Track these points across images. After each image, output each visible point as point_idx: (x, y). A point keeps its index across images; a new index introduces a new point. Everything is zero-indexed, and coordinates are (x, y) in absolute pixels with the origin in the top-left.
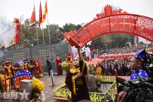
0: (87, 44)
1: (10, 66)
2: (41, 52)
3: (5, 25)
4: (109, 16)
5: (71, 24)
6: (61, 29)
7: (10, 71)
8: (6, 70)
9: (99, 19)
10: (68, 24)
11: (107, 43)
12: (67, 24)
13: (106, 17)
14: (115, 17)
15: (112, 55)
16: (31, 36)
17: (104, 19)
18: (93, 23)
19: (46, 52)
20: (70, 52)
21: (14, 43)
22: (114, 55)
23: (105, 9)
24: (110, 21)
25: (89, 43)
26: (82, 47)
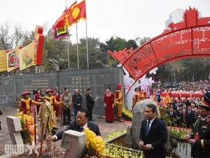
0: (150, 73)
1: (29, 99)
2: (75, 81)
3: (21, 36)
4: (191, 28)
5: (119, 39)
6: (102, 45)
7: (28, 106)
8: (24, 104)
9: (173, 32)
10: (115, 38)
11: (176, 71)
12: (112, 39)
13: (187, 28)
14: (203, 29)
15: (184, 92)
16: (56, 55)
17: (183, 32)
18: (162, 38)
19: (83, 81)
20: (120, 83)
21: (33, 64)
22: (187, 93)
23: (185, 15)
24: (192, 36)
25: (154, 71)
26: (141, 77)
